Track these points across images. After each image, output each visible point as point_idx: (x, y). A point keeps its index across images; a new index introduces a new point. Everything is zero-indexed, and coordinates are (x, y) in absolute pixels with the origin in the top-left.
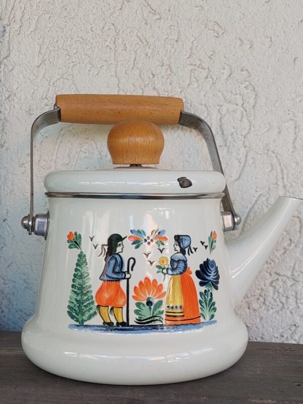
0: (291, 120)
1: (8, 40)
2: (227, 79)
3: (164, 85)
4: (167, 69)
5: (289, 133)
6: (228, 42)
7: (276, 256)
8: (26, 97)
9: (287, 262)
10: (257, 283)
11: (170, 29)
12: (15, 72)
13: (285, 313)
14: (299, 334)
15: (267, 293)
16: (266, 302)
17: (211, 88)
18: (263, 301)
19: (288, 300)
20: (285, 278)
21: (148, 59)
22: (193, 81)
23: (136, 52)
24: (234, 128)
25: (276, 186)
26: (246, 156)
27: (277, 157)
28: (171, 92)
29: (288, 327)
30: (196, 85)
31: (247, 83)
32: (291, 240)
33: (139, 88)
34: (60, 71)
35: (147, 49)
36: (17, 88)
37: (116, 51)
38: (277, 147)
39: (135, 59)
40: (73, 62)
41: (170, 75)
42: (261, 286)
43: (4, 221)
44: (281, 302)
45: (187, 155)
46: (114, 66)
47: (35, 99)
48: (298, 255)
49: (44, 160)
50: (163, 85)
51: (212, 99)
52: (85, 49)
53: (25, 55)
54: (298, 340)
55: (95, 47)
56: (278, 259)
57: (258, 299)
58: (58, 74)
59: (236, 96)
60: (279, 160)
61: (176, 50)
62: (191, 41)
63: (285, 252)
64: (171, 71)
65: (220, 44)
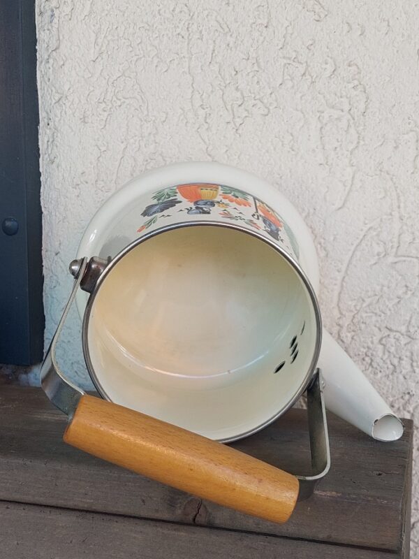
0: (411, 131)
1: (57, 27)
2: (330, 77)
3: (250, 84)
4: (254, 64)
5: (409, 148)
6: (332, 27)
7: (387, 306)
8: (80, 101)
9: (401, 315)
10: (362, 339)
11: (258, 11)
12: (66, 68)
13: (397, 378)
14: (414, 405)
15: (374, 353)
16: (373, 363)
17: (309, 89)
18: (369, 361)
19: (401, 362)
20: (398, 334)
21: (229, 51)
22: (287, 79)
23: (214, 41)
24: (338, 142)
25: (390, 217)
26: (353, 178)
27: (392, 179)
28: (259, 93)
29: (400, 396)
30: (290, 84)
31: (356, 82)
32: (406, 286)
33: (217, 88)
34: (121, 66)
35: (228, 37)
36: (69, 89)
37: (190, 40)
38: (392, 166)
39: (214, 50)
40: (136, 55)
41: (258, 71)
42: (368, 343)
43: (57, 254)
44: (392, 364)
45: (278, 176)
46: (187, 60)
47: (91, 103)
48: (415, 306)
49: (103, 181)
50: (248, 85)
51: (310, 103)
52: (151, 39)
53: (78, 46)
54: (412, 411)
55: (163, 35)
56: (390, 310)
57: (364, 359)
58: (119, 70)
59: (342, 99)
60: (395, 184)
61: (265, 38)
62: (285, 25)
63: (399, 302)
64: (259, 66)
65: (322, 30)
